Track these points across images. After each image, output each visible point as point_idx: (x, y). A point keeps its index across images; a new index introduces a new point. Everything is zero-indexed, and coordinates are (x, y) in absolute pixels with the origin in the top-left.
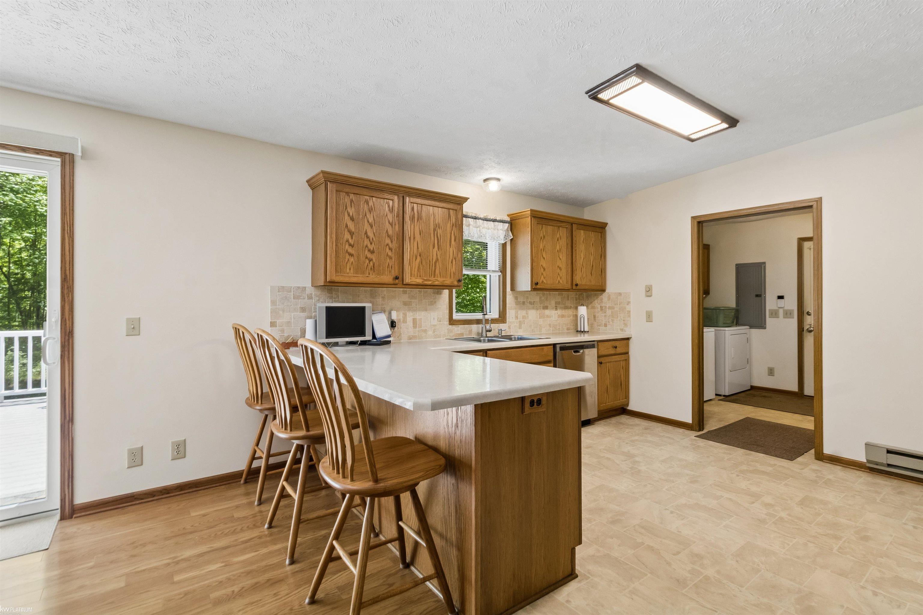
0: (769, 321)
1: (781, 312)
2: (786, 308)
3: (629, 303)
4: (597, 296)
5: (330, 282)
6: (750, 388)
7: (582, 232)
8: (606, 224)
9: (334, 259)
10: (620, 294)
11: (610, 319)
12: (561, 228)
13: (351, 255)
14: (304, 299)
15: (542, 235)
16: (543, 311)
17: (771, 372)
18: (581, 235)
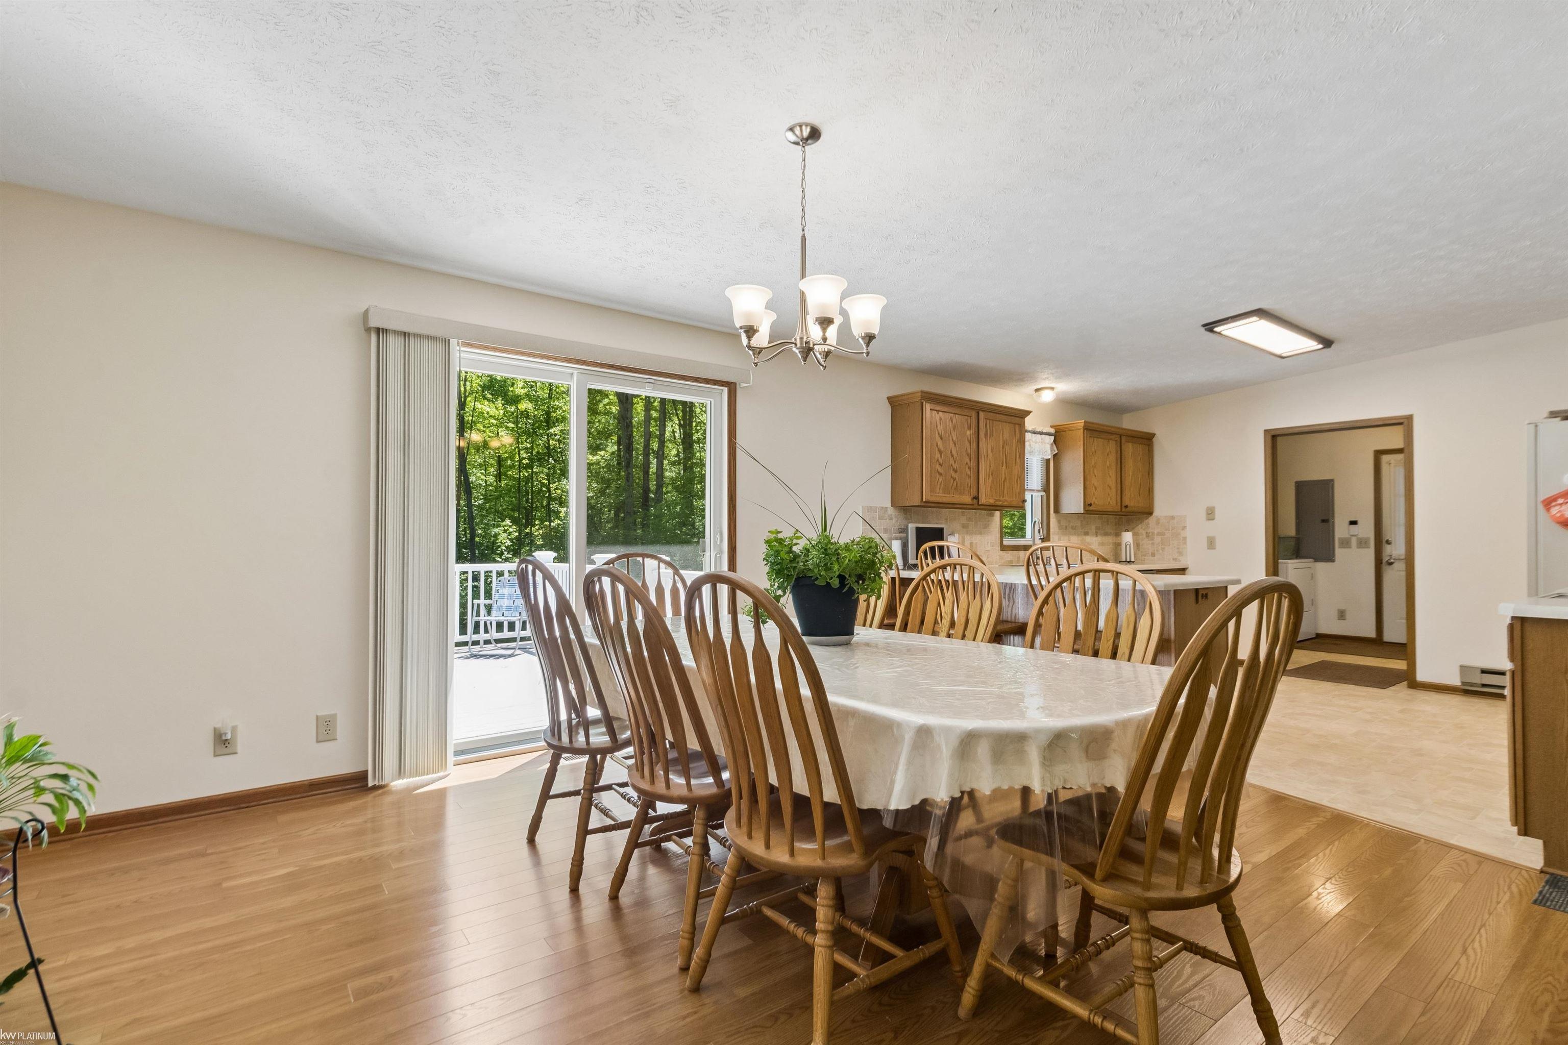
0: (1339, 552)
1: (1354, 541)
2: (1360, 536)
3: (1184, 528)
4: (1141, 521)
5: (925, 502)
6: (1314, 636)
7: (1130, 445)
8: (1154, 435)
9: (929, 479)
10: (1173, 518)
11: (1160, 547)
12: (1111, 441)
13: (940, 474)
14: (886, 519)
15: (1093, 449)
16: (1084, 537)
17: (1342, 615)
18: (1129, 448)
